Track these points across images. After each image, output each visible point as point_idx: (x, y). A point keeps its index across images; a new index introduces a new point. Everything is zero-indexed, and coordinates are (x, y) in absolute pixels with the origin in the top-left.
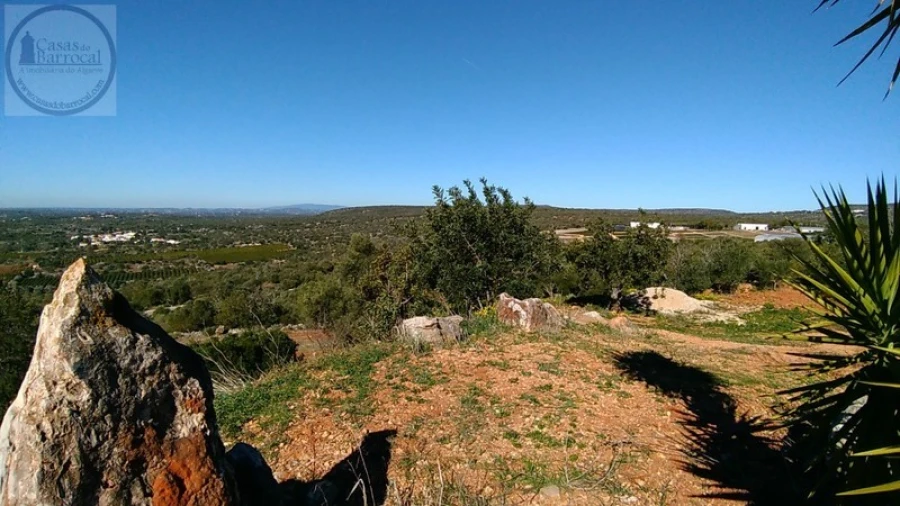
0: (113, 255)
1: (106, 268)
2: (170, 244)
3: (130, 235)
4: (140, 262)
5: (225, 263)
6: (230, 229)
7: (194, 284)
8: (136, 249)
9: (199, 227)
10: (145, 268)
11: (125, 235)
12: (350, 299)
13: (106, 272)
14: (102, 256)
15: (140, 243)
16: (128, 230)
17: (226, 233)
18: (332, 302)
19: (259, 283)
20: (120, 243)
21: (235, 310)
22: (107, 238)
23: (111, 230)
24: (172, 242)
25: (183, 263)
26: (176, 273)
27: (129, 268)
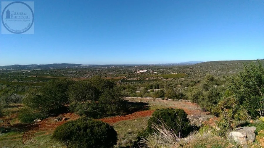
0: (142, 75)
1: (140, 78)
2: (154, 73)
3: (146, 71)
4: (148, 77)
5: (168, 78)
6: (169, 69)
7: (160, 84)
8: (147, 74)
9: (162, 69)
10: (149, 79)
11: (145, 71)
12: (205, 96)
13: (140, 79)
14: (140, 76)
15: (148, 73)
16: (145, 69)
17: (168, 70)
18: (199, 96)
19: (176, 85)
20: (143, 73)
22: (141, 71)
23: (142, 69)
24: (155, 72)
25: (158, 78)
26: (156, 80)
27: (145, 78)
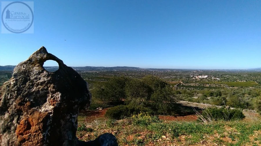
0: (201, 81)
1: (199, 85)
2: (217, 80)
3: (206, 76)
4: (208, 84)
5: (234, 87)
6: (236, 76)
7: (223, 92)
8: (208, 80)
9: (226, 75)
10: (210, 86)
11: (205, 76)
13: (199, 86)
14: (198, 81)
15: (209, 79)
16: (206, 75)
17: (234, 77)
19: (244, 94)
20: (204, 78)
21: (233, 102)
22: (200, 77)
23: (201, 75)
24: (218, 79)
25: (221, 85)
26: (219, 88)
27: (205, 85)
